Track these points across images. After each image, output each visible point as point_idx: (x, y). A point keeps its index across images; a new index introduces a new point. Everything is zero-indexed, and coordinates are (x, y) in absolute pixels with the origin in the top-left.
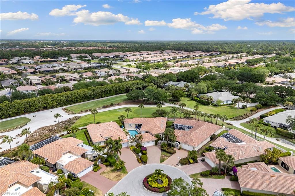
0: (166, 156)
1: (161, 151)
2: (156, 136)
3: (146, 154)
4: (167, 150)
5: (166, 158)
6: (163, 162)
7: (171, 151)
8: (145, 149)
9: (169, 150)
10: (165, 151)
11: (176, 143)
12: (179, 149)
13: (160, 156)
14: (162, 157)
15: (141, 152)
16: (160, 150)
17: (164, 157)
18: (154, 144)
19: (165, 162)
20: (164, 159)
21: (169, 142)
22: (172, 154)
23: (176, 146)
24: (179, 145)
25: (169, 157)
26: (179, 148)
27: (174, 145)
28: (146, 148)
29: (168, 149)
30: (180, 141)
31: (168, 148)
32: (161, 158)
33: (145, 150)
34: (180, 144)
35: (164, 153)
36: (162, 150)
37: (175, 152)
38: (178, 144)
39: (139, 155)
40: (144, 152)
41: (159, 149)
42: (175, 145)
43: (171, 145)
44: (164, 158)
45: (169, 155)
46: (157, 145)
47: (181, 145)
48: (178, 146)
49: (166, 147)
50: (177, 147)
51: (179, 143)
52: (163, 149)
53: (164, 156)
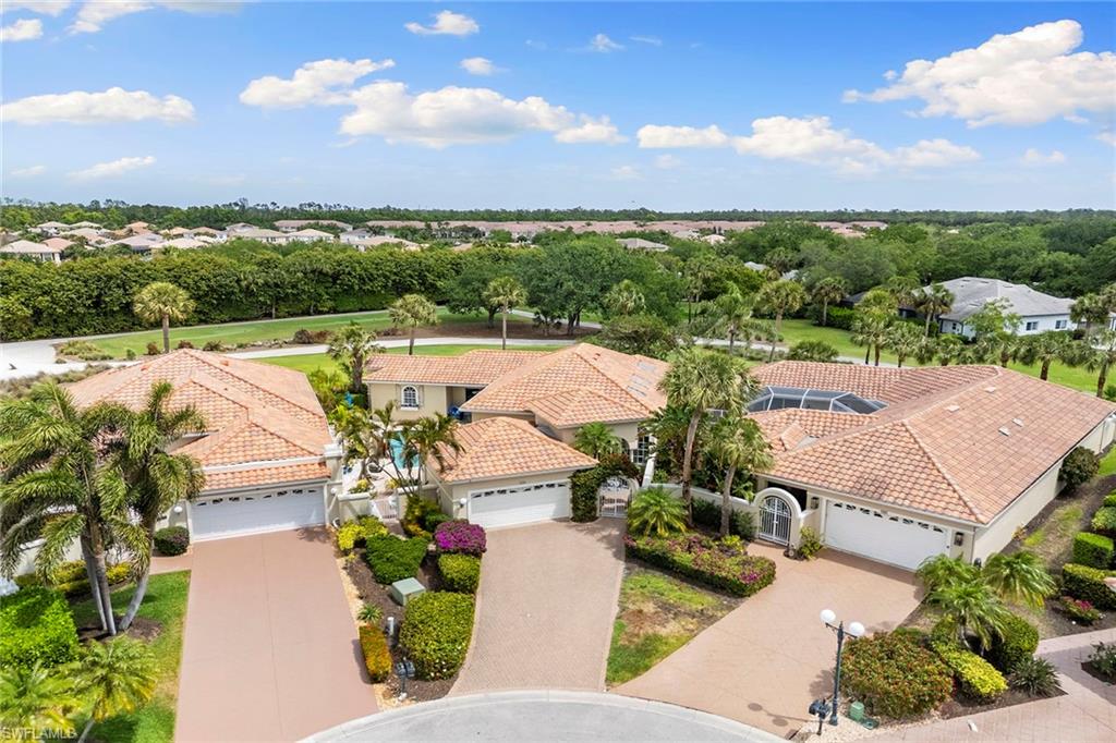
0: (667, 609)
1: (622, 565)
2: (588, 438)
3: (467, 586)
4: (683, 557)
5: (671, 629)
6: (636, 671)
7: (729, 568)
8: (472, 543)
9: (705, 555)
10: (660, 563)
11: (769, 500)
12: (800, 555)
13: (616, 610)
14: (629, 616)
15: (430, 564)
16: (616, 555)
17: (653, 619)
18: (569, 513)
19: (662, 673)
20: (657, 638)
21: (700, 494)
22: (733, 590)
23: (767, 527)
24: (800, 516)
25: (706, 618)
26: (795, 541)
27: (748, 518)
28: (478, 531)
29: (689, 550)
30: (800, 481)
31: (693, 535)
32: (619, 628)
33: (466, 552)
34: (803, 508)
35: (659, 581)
36: (633, 556)
37: (768, 576)
38: (784, 506)
39: (395, 599)
40: (452, 565)
41: (610, 553)
42: (758, 522)
43: (725, 521)
44: (648, 629)
45: (702, 599)
46: (593, 519)
47: (813, 520)
48: (785, 525)
49: (671, 528)
50: (774, 538)
51: (801, 495)
52: (641, 543)
53: (649, 608)
